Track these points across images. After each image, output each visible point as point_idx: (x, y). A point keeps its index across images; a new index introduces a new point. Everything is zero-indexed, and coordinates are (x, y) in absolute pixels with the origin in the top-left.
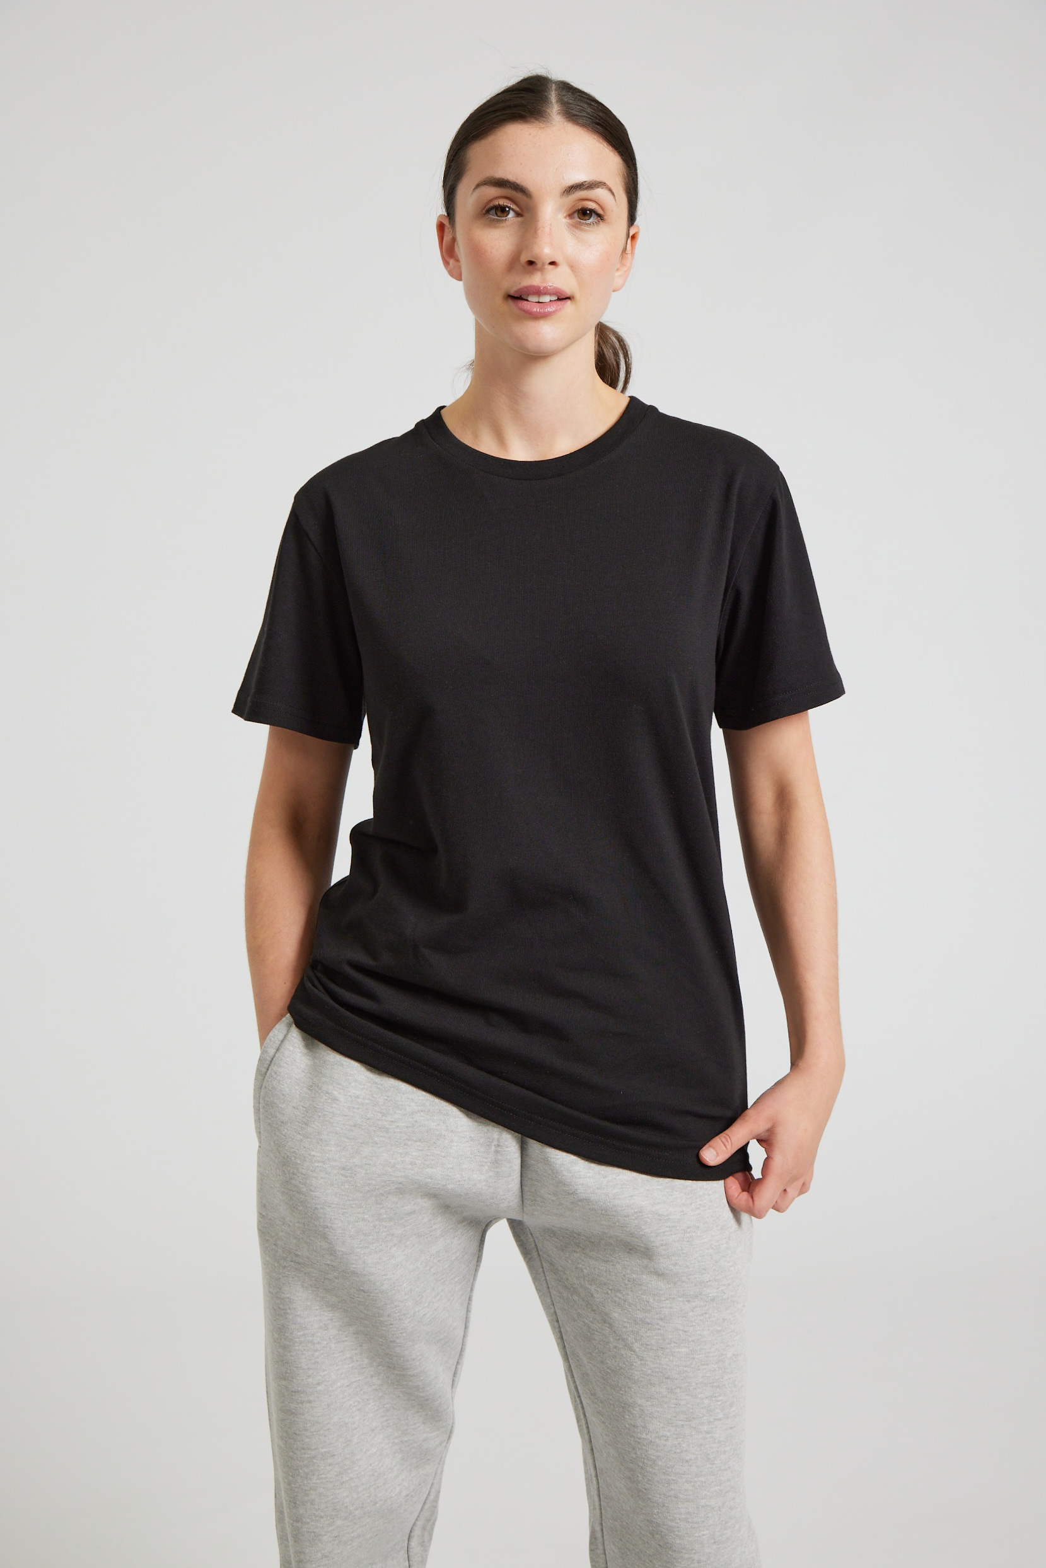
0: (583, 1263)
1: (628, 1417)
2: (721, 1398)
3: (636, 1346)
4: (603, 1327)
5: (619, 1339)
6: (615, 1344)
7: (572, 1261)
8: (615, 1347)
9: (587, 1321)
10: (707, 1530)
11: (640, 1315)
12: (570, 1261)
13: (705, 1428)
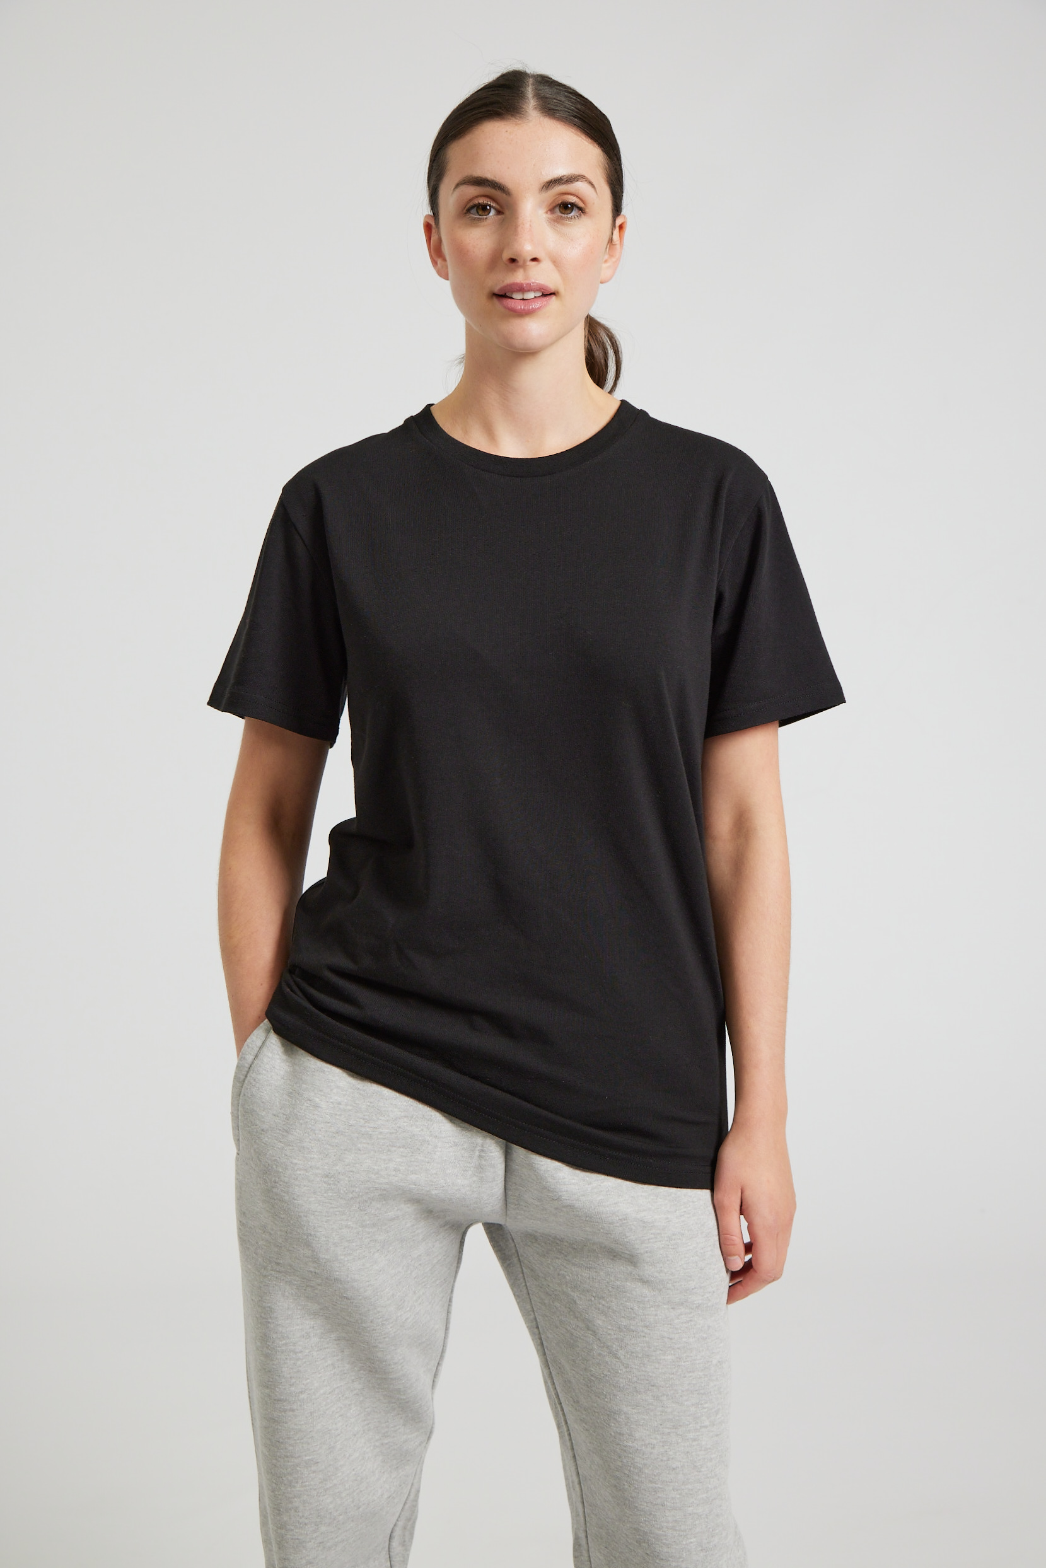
0: (565, 1270)
1: (613, 1425)
2: (706, 1405)
3: (621, 1353)
4: (587, 1335)
5: (603, 1347)
6: (599, 1352)
7: (554, 1267)
8: (600, 1354)
9: (569, 1328)
10: (695, 1537)
11: (624, 1322)
12: (552, 1268)
13: (691, 1435)
